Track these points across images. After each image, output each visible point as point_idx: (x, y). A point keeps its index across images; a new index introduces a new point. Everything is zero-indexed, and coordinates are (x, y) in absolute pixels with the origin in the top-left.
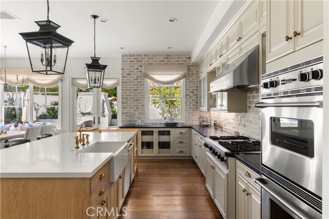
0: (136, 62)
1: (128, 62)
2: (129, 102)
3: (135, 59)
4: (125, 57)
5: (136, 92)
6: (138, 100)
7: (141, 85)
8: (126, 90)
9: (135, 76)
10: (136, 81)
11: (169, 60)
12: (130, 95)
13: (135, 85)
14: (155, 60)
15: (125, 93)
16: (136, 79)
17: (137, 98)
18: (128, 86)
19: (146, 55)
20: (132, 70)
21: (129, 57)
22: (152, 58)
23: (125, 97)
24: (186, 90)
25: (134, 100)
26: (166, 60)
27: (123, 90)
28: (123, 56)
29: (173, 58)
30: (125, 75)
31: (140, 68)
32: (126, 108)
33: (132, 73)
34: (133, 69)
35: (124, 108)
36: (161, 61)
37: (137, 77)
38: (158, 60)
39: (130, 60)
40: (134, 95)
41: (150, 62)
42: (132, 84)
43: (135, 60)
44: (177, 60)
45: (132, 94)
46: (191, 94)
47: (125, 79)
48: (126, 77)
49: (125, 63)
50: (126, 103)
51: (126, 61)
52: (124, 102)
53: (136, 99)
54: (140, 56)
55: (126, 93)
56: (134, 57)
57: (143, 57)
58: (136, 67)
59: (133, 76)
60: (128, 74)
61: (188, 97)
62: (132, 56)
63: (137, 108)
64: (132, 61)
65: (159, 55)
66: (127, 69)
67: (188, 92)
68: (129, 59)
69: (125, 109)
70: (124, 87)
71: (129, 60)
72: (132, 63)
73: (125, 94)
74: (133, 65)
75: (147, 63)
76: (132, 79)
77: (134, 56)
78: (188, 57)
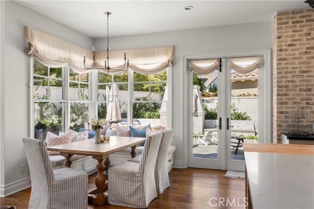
0: (305, 23)
1: (290, 24)
2: (291, 93)
3: (303, 17)
4: (284, 17)
5: (305, 75)
6: (310, 90)
8: (286, 73)
9: (304, 47)
10: (305, 56)
12: (292, 81)
13: (303, 63)
15: (283, 77)
16: (306, 53)
17: (307, 85)
18: (290, 66)
20: (297, 38)
21: (291, 16)
23: (283, 84)
25: (301, 90)
27: (279, 73)
28: (280, 14)
30: (284, 47)
32: (286, 103)
33: (297, 43)
34: (300, 35)
35: (282, 103)
37: (308, 48)
39: (295, 20)
40: (301, 81)
42: (297, 61)
43: (304, 19)
45: (297, 80)
47: (283, 53)
48: (286, 50)
49: (283, 26)
50: (284, 95)
51: (287, 23)
52: (281, 93)
53: (305, 87)
55: (287, 77)
56: (301, 15)
58: (305, 31)
59: (298, 47)
60: (290, 45)
62: (297, 13)
63: (307, 103)
64: (298, 22)
66: (287, 37)
68: (292, 18)
69: (284, 106)
70: (283, 68)
71: (290, 21)
72: (298, 25)
73: (284, 80)
74: (298, 29)
76: (297, 52)
77: (301, 12)
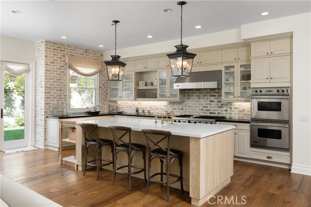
0: (59, 51)
1: (52, 50)
2: (52, 92)
3: (58, 47)
4: (49, 44)
5: (59, 81)
6: (61, 90)
7: (64, 75)
8: (50, 79)
9: (59, 65)
10: (59, 71)
11: (88, 54)
12: (53, 85)
13: (58, 74)
14: (76, 52)
15: (48, 82)
16: (60, 68)
17: (60, 88)
18: (52, 75)
19: (68, 46)
20: (55, 59)
21: (52, 45)
22: (74, 50)
23: (48, 86)
24: (100, 82)
25: (57, 90)
26: (85, 54)
28: (46, 42)
29: (90, 53)
30: (49, 63)
31: (63, 57)
32: (49, 98)
33: (55, 62)
34: (57, 58)
35: (47, 98)
36: (82, 54)
37: (60, 66)
38: (79, 53)
39: (54, 48)
40: (57, 85)
41: (72, 53)
42: (56, 73)
43: (59, 49)
44: (93, 55)
45: (55, 84)
46: (103, 87)
48: (50, 65)
49: (49, 50)
50: (49, 93)
51: (50, 48)
52: (47, 91)
53: (59, 89)
54: (63, 45)
55: (50, 82)
56: (58, 46)
57: (66, 47)
58: (59, 56)
59: (56, 64)
60: (52, 63)
61: (101, 89)
62: (56, 44)
63: (60, 98)
64: (56, 50)
65: (80, 49)
66: (50, 57)
67: (101, 84)
68: (53, 46)
69: (49, 100)
70: (48, 76)
71: (52, 48)
72: (56, 51)
73: (48, 83)
74: (56, 54)
75: (70, 53)
76: (55, 68)
77: (58, 44)
78: (101, 54)
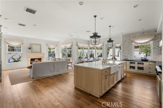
1: (125, 37)
2: (125, 51)
4: (124, 36)
5: (128, 48)
6: (129, 51)
7: (130, 45)
11: (144, 34)
13: (128, 45)
14: (137, 35)
16: (128, 43)
19: (132, 34)
22: (135, 35)
24: (154, 46)
25: (127, 51)
26: (142, 34)
27: (123, 47)
28: (123, 35)
29: (146, 33)
31: (130, 39)
34: (127, 40)
36: (140, 35)
38: (138, 35)
41: (135, 36)
42: (126, 45)
44: (148, 33)
45: (126, 49)
46: (157, 47)
47: (124, 43)
54: (130, 34)
57: (131, 34)
58: (128, 38)
60: (125, 42)
61: (155, 49)
63: (129, 54)
65: (139, 33)
66: (124, 40)
69: (124, 54)
73: (124, 49)
75: (133, 36)
77: (127, 35)
78: (155, 31)
